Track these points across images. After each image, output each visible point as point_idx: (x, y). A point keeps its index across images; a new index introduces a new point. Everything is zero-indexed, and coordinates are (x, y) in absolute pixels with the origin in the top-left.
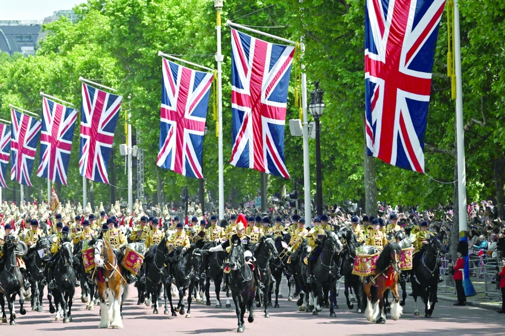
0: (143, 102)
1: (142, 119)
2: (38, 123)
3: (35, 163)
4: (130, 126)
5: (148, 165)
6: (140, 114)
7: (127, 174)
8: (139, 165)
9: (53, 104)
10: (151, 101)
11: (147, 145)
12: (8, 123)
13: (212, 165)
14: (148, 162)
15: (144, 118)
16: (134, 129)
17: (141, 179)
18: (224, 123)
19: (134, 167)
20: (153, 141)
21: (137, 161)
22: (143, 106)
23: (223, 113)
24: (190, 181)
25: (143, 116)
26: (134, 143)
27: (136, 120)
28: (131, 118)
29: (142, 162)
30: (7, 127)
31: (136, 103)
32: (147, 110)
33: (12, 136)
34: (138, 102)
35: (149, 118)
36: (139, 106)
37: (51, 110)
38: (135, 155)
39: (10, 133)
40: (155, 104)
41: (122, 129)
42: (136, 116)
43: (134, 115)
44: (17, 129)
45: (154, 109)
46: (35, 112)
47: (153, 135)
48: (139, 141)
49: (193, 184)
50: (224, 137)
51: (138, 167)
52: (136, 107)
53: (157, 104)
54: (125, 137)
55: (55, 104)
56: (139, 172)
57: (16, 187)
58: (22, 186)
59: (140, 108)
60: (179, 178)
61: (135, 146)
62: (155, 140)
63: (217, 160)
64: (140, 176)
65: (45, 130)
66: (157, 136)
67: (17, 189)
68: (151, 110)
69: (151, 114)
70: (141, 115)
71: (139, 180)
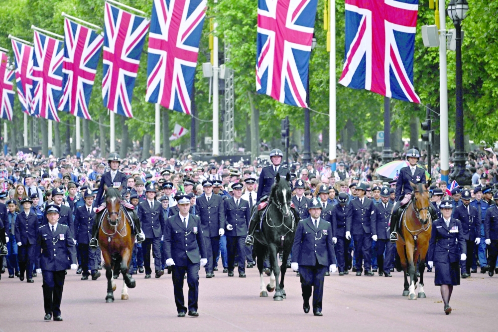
0: (234, 8)
1: (231, 30)
2: (99, 38)
3: (94, 88)
4: (216, 40)
5: (238, 90)
6: (229, 23)
7: (212, 103)
8: (228, 90)
9: (118, 11)
10: (244, 7)
11: (238, 64)
12: (61, 39)
13: (321, 89)
14: (239, 86)
15: (234, 28)
16: (221, 44)
17: (229, 108)
18: (338, 34)
19: (221, 92)
20: (246, 58)
21: (226, 86)
22: (234, 13)
23: (337, 21)
24: (293, 111)
25: (232, 26)
26: (221, 61)
27: (224, 31)
28: (218, 28)
29: (232, 87)
30: (60, 43)
31: (224, 8)
32: (238, 19)
33: (66, 55)
34: (226, 8)
35: (241, 29)
36: (228, 13)
37: (115, 19)
38: (222, 77)
39: (62, 52)
40: (248, 10)
41: (206, 43)
42: (224, 26)
43: (222, 24)
44: (72, 45)
45: (247, 17)
46: (96, 24)
47: (246, 50)
48: (227, 59)
49: (297, 115)
50: (338, 51)
51: (226, 93)
52: (224, 14)
53: (251, 11)
54: (210, 54)
55: (121, 12)
56: (229, 99)
57: (71, 121)
58: (78, 119)
59: (230, 15)
60: (279, 107)
61: (221, 66)
62: (248, 58)
63: (328, 82)
64: (229, 104)
65: (107, 45)
66: (250, 52)
67: (72, 124)
68: (244, 18)
69: (244, 23)
70: (230, 24)
71: (227, 110)
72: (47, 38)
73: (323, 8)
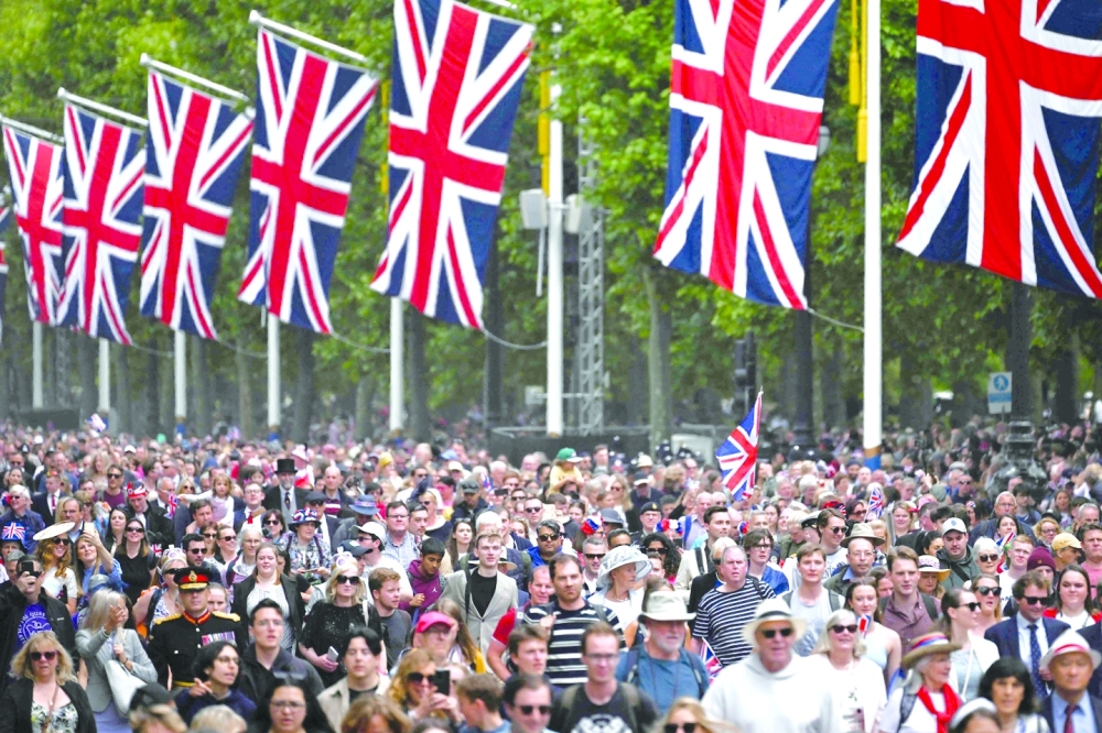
0: (606, 46)
1: (599, 103)
2: (240, 124)
3: (226, 256)
4: (556, 129)
5: (617, 260)
6: (592, 86)
7: (545, 295)
8: (586, 262)
9: (293, 53)
10: (634, 43)
11: (616, 194)
12: (136, 125)
13: (839, 259)
14: (618, 251)
15: (606, 98)
16: (570, 142)
17: (591, 308)
18: (886, 117)
19: (570, 269)
20: (638, 178)
21: (581, 251)
22: (606, 60)
23: (886, 80)
24: (762, 317)
25: (603, 93)
26: (570, 187)
27: (578, 105)
28: (562, 99)
29: (597, 254)
30: (134, 139)
31: (582, 47)
32: (617, 74)
33: (152, 167)
34: (587, 43)
35: (625, 101)
36: (592, 57)
37: (287, 72)
38: (573, 227)
39: (141, 158)
40: (645, 50)
41: (531, 137)
42: (581, 93)
43: (574, 87)
45: (641, 69)
46: (231, 85)
47: (638, 157)
48: (585, 179)
49: (772, 328)
50: (888, 159)
51: (582, 270)
52: (581, 62)
53: (652, 53)
54: (538, 168)
55: (301, 55)
56: (588, 287)
57: (160, 343)
58: (180, 338)
59: (595, 65)
60: (724, 307)
61: (572, 198)
62: (645, 178)
63: (860, 240)
64: (591, 300)
65: (265, 144)
66: (650, 162)
67: (164, 350)
68: (634, 72)
69: (633, 84)
70: (597, 88)
71: (586, 314)
72: (100, 124)
73: (849, 48)
